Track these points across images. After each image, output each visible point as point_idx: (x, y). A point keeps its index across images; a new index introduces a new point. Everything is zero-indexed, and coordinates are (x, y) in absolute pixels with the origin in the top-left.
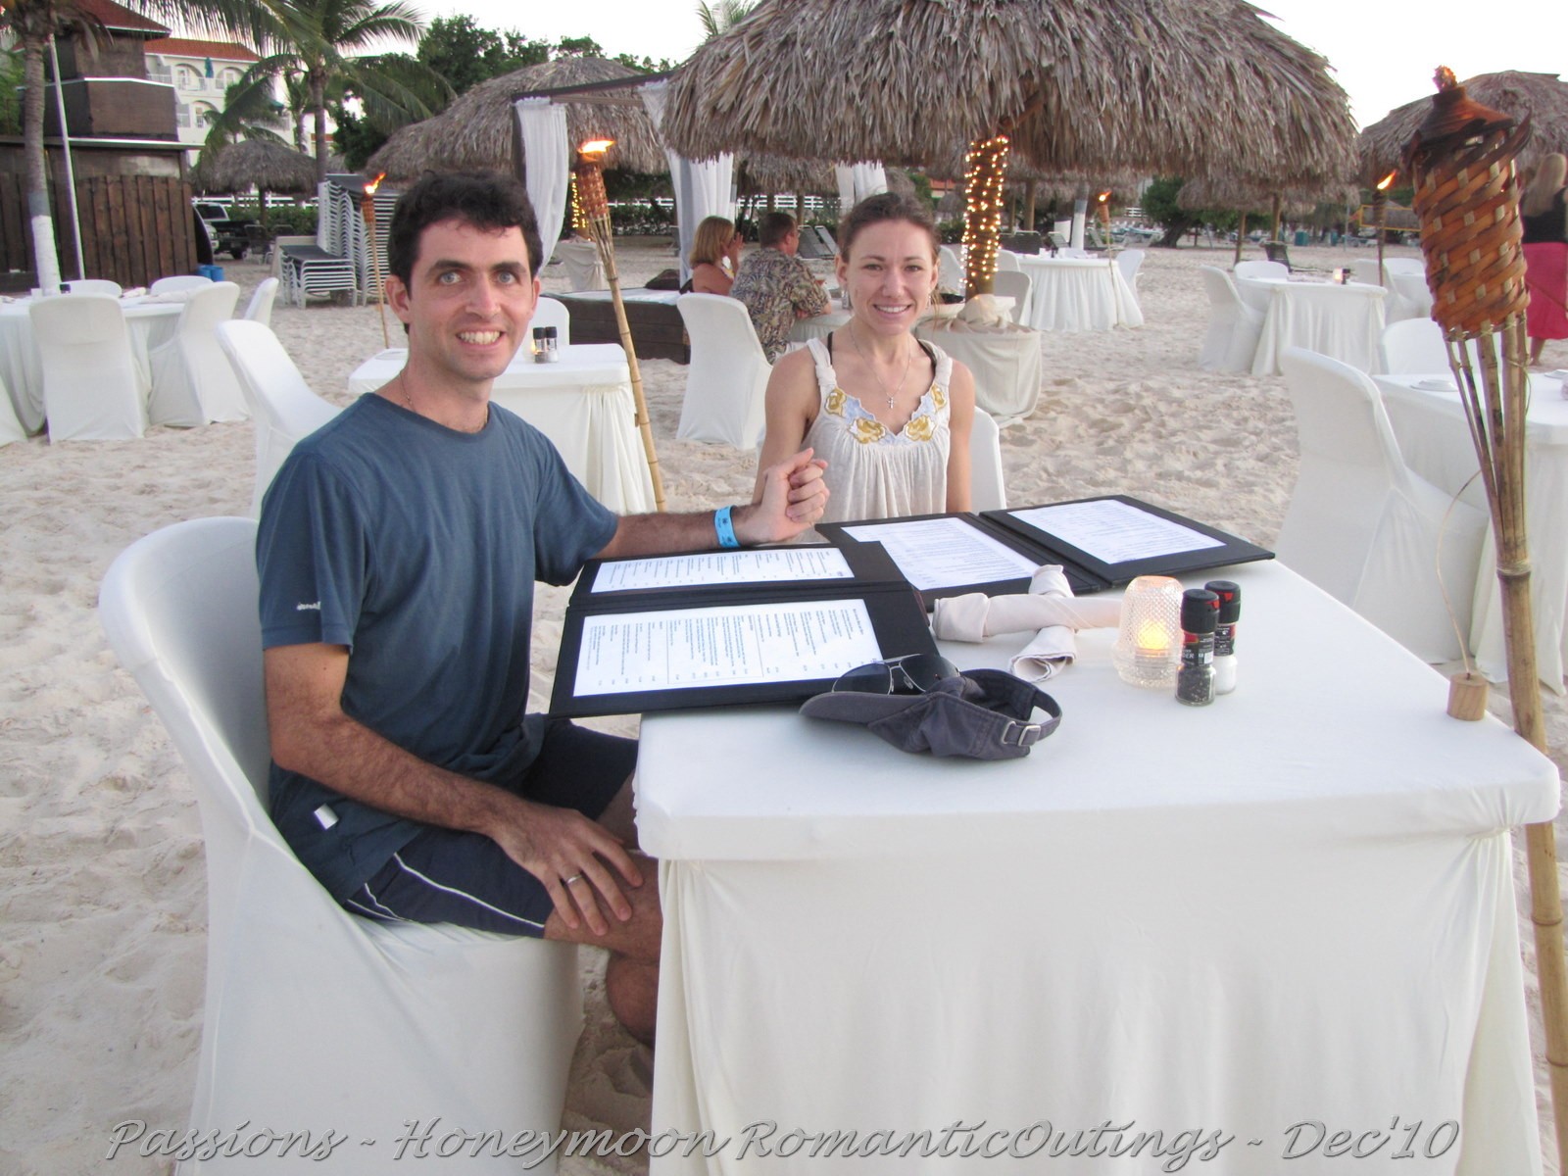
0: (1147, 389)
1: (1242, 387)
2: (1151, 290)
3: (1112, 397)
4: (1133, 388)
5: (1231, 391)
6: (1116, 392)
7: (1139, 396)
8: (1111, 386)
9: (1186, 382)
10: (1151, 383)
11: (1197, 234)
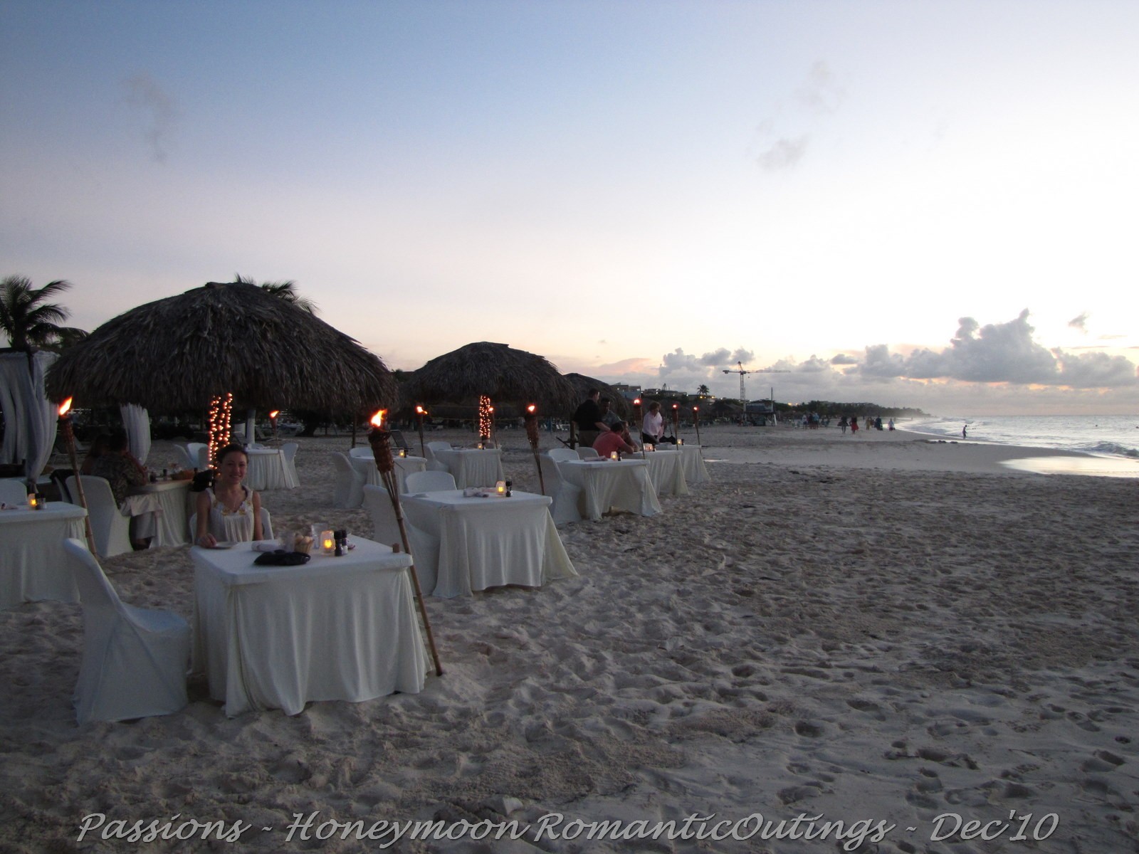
0: (308, 518)
1: (357, 513)
2: (301, 466)
3: (289, 523)
4: (301, 518)
5: (351, 516)
6: (291, 520)
7: (303, 521)
8: (288, 518)
9: (328, 513)
10: (309, 515)
11: (326, 427)
